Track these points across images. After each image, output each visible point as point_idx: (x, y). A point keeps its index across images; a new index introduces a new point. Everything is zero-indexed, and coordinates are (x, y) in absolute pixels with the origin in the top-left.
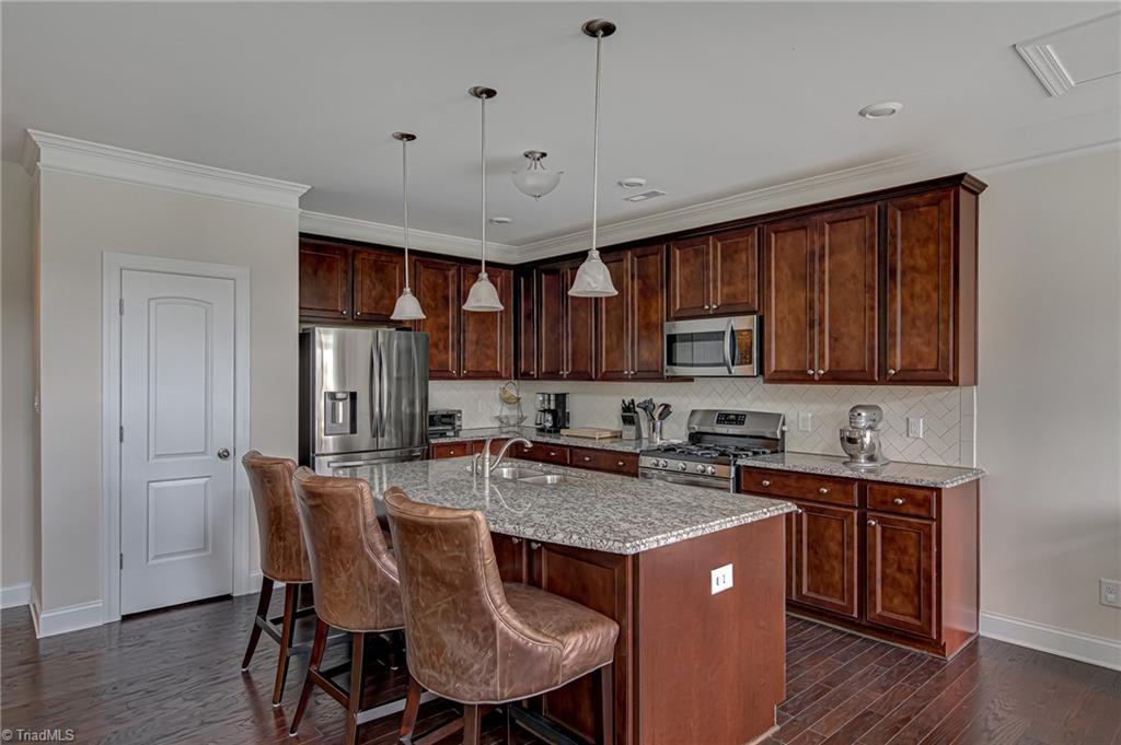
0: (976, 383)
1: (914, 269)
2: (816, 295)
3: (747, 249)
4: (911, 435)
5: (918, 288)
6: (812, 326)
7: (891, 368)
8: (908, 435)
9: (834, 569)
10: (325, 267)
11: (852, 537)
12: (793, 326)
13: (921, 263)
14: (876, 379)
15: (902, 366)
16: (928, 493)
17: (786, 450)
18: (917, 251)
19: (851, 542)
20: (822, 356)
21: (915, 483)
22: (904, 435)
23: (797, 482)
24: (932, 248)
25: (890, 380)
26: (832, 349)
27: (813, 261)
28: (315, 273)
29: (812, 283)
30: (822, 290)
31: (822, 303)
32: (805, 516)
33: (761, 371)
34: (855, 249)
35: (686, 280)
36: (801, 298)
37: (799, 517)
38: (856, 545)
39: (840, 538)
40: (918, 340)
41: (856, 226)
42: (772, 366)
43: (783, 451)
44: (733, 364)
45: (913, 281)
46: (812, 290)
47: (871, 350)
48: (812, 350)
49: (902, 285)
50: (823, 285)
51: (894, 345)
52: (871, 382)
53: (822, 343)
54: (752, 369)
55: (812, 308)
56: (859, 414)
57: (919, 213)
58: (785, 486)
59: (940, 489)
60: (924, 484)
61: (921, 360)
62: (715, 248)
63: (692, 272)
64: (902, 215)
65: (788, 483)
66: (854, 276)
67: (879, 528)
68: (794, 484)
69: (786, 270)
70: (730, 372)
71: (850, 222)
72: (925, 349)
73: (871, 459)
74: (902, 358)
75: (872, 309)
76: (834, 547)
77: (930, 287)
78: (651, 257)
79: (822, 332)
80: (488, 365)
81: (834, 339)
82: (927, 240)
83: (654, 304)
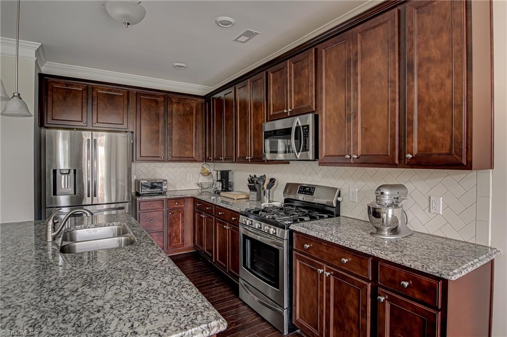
0: (491, 166)
1: (429, 60)
2: (352, 94)
3: (308, 66)
4: (432, 211)
5: (432, 77)
6: (349, 120)
7: (408, 153)
8: (430, 211)
9: (352, 330)
10: (72, 95)
11: (366, 307)
12: (337, 121)
13: (435, 53)
14: (397, 162)
15: (419, 151)
16: (433, 281)
17: (342, 214)
18: (432, 42)
19: (365, 311)
20: (356, 144)
21: (420, 269)
22: (427, 210)
23: (327, 249)
24: (445, 37)
25: (408, 164)
26: (363, 138)
27: (349, 66)
28: (65, 99)
29: (349, 85)
30: (356, 89)
31: (356, 99)
32: (332, 279)
33: (316, 156)
34: (380, 51)
35: (276, 93)
36: (342, 98)
37: (328, 278)
38: (369, 315)
39: (357, 306)
40: (434, 126)
41: (380, 31)
42: (323, 151)
43: (338, 215)
44: (298, 152)
45: (428, 71)
46: (349, 91)
47: (393, 137)
48: (349, 139)
49: (419, 76)
50: (357, 84)
51: (411, 132)
52: (393, 165)
53: (356, 132)
54: (311, 154)
55: (349, 105)
56: (382, 193)
57: (434, 6)
58: (319, 251)
59: (447, 281)
60: (429, 271)
61: (435, 145)
62: (290, 68)
63: (279, 87)
64: (418, 12)
65: (321, 249)
66: (379, 74)
67: (388, 305)
68: (325, 250)
69: (332, 77)
70: (297, 158)
71: (377, 29)
72: (438, 134)
73: (395, 231)
74: (419, 143)
75: (394, 101)
76: (352, 311)
77: (443, 75)
78: (259, 81)
79: (356, 124)
80: (187, 154)
81: (365, 129)
82: (441, 30)
83: (260, 112)
